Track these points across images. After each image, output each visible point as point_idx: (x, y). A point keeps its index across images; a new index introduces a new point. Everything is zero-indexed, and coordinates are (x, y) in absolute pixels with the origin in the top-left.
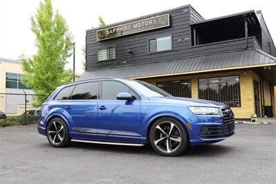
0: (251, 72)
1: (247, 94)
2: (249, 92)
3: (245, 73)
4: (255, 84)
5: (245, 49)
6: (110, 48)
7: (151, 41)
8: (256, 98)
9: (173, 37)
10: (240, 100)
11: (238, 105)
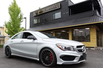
0: (95, 26)
1: (93, 36)
2: (94, 35)
3: (92, 27)
4: (97, 31)
5: (92, 16)
6: (38, 18)
7: (53, 15)
8: (97, 38)
9: (61, 13)
10: (90, 39)
11: (89, 41)
